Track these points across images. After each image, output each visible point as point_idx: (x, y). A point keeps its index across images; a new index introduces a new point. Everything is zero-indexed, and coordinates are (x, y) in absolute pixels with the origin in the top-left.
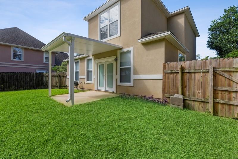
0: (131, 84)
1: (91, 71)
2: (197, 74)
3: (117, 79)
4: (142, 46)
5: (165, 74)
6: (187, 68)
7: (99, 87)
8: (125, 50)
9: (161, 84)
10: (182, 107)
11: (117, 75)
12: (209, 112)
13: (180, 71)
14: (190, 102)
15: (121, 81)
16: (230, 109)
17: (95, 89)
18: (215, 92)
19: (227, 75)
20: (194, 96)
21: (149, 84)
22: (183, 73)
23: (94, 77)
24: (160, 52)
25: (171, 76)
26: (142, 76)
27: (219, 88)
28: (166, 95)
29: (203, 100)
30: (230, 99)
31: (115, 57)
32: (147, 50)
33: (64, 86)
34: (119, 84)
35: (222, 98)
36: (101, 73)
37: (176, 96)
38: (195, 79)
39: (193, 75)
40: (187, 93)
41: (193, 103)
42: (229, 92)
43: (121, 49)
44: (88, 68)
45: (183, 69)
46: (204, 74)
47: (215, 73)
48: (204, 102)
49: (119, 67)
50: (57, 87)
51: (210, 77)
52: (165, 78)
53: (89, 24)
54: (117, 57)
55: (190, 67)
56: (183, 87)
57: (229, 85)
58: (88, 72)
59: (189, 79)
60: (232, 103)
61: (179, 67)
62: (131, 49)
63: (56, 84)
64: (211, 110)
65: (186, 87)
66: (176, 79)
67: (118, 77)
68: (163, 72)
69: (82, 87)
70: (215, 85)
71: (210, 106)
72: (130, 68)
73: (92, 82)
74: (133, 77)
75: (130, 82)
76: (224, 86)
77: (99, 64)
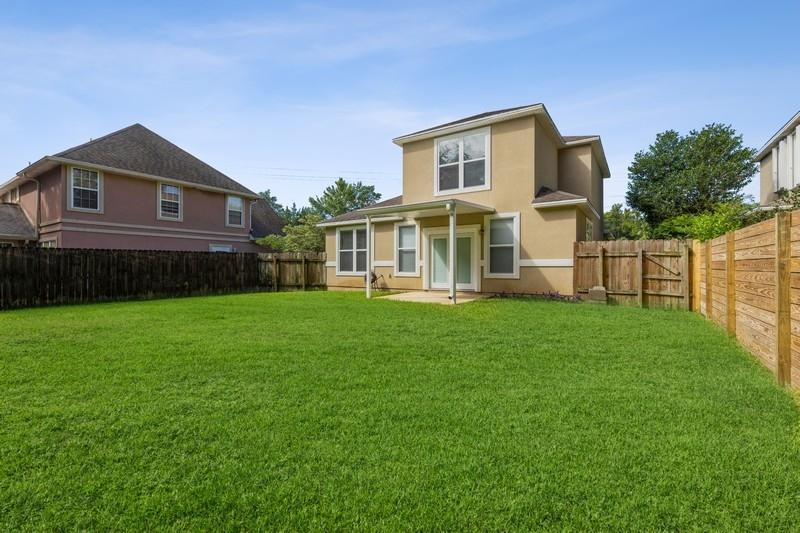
0: (516, 274)
1: (413, 252)
2: (623, 259)
3: (482, 268)
4: (537, 213)
5: (578, 259)
6: (609, 250)
7: (432, 283)
8: (502, 215)
9: (570, 273)
10: (605, 302)
11: (482, 258)
12: (638, 307)
13: (600, 255)
14: (613, 296)
15: (492, 271)
16: (660, 301)
17: (425, 286)
18: (645, 282)
19: (657, 260)
20: (619, 288)
21: (548, 275)
22: (605, 258)
23: (421, 263)
24: (568, 226)
25: (587, 261)
26: (537, 262)
27: (649, 276)
28: (579, 289)
29: (631, 292)
30: (660, 289)
31: (479, 226)
32: (546, 220)
33: (319, 286)
34: (488, 275)
35: (652, 289)
36: (437, 255)
37: (595, 288)
38: (620, 264)
39: (617, 259)
40: (610, 285)
41: (617, 297)
42: (660, 280)
43: (493, 213)
44: (400, 245)
45: (604, 251)
46: (631, 259)
47: (645, 258)
48: (631, 295)
49: (487, 246)
50: (299, 287)
51: (638, 262)
52: (578, 265)
53: (404, 152)
54: (482, 227)
55: (614, 249)
56: (605, 276)
57: (660, 273)
58: (401, 253)
59: (613, 265)
60: (662, 293)
61: (600, 248)
62: (516, 215)
63: (297, 281)
64: (640, 304)
65: (608, 276)
66: (594, 266)
67: (486, 263)
68: (575, 254)
69: (384, 284)
70: (645, 272)
71: (639, 299)
72: (512, 248)
73: (417, 273)
74: (517, 262)
75: (512, 272)
76: (654, 273)
77: (433, 238)
